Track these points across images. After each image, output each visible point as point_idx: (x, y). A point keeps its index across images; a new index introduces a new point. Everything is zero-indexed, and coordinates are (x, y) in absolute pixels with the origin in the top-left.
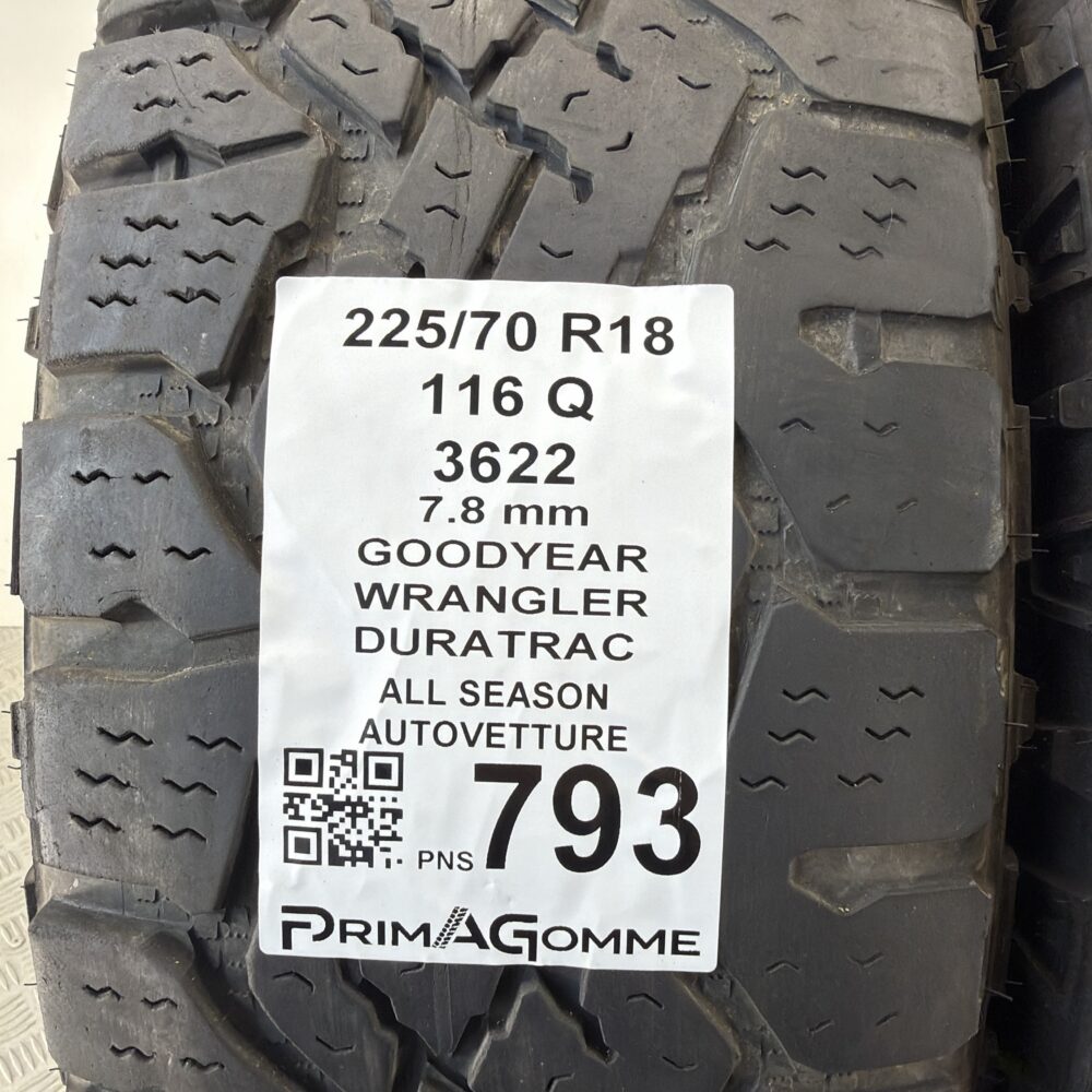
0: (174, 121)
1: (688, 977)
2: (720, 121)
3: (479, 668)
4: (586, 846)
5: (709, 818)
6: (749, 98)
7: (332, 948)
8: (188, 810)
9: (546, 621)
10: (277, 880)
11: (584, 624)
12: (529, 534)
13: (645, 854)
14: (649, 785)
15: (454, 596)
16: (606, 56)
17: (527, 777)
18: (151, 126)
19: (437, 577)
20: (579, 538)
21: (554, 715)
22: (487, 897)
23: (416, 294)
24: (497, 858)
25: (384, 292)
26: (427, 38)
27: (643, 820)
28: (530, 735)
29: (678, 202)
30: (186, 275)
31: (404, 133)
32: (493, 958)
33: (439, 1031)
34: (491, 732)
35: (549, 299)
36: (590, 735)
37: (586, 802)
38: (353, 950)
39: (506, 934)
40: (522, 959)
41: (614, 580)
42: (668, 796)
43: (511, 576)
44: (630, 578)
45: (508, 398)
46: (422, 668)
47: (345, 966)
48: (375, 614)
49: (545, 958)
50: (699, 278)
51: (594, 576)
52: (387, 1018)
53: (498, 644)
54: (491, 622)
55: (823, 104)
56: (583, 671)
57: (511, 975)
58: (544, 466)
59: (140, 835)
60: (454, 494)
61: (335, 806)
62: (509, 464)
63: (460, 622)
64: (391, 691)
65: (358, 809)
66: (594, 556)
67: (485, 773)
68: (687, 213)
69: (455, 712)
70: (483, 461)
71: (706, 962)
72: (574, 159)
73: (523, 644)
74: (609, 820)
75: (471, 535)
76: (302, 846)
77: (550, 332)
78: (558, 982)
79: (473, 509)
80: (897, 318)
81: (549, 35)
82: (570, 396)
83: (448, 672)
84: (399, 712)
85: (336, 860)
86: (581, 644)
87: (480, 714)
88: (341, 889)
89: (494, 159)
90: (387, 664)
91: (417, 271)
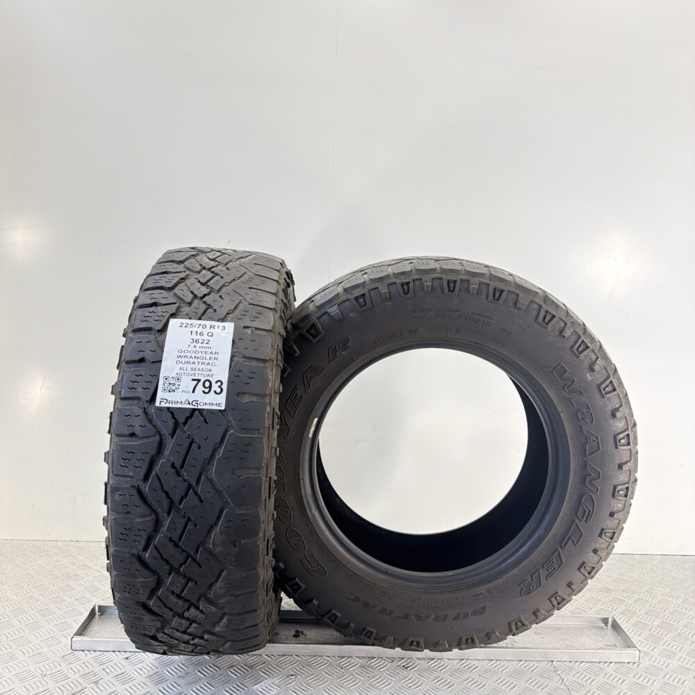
0: (156, 300)
1: (220, 410)
2: (235, 305)
3: (194, 366)
4: (207, 390)
5: (225, 387)
6: (240, 303)
7: (167, 405)
8: (148, 385)
9: (204, 361)
10: (160, 394)
11: (209, 361)
12: (203, 350)
13: (215, 392)
14: (216, 382)
15: (191, 357)
16: (221, 297)
17: (199, 381)
18: (153, 301)
19: (189, 355)
20: (209, 351)
21: (204, 372)
22: (191, 397)
23: (190, 321)
24: (193, 392)
25: (185, 321)
26: (195, 293)
27: (215, 387)
28: (200, 375)
29: (228, 314)
30: (157, 318)
31: (190, 304)
32: (191, 407)
33: (181, 420)
34: (194, 374)
35: (208, 323)
36: (209, 375)
37: (207, 384)
38: (170, 405)
39: (194, 403)
40: (196, 407)
41: (214, 356)
42: (219, 384)
43: (200, 355)
44: (216, 356)
45: (201, 334)
46: (186, 366)
47: (168, 408)
48: (180, 359)
49: (199, 407)
50: (230, 321)
51: (211, 355)
52: (174, 418)
53: (197, 363)
54: (196, 360)
55: (250, 304)
56: (208, 367)
57: (194, 410)
58: (205, 342)
59: (140, 389)
60: (192, 345)
61: (170, 384)
62: (201, 341)
63: (192, 360)
64: (181, 369)
65: (174, 384)
66: (211, 353)
67: (193, 380)
68: (229, 315)
69: (190, 372)
70: (197, 341)
71: (223, 408)
72: (214, 308)
73: (200, 364)
74: (210, 387)
75: (194, 350)
76: (165, 390)
77: (208, 327)
78: (201, 411)
79: (195, 347)
80: (257, 329)
81: (213, 294)
82: (210, 334)
83: (189, 366)
84: (181, 371)
85: (169, 391)
86: (208, 364)
87: (193, 372)
88: (170, 396)
89: (203, 307)
90: (181, 365)
91: (190, 319)
